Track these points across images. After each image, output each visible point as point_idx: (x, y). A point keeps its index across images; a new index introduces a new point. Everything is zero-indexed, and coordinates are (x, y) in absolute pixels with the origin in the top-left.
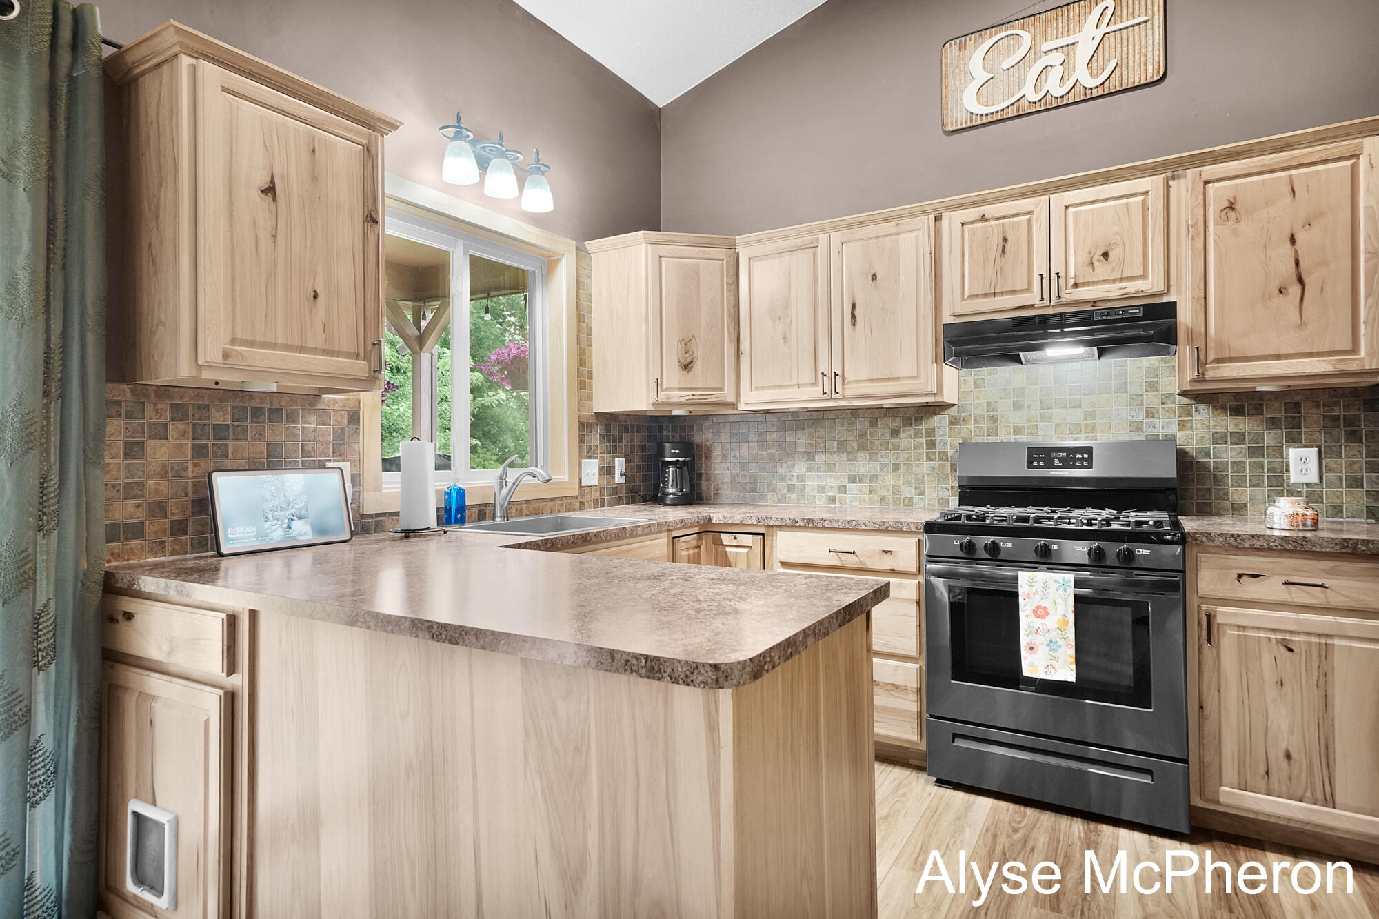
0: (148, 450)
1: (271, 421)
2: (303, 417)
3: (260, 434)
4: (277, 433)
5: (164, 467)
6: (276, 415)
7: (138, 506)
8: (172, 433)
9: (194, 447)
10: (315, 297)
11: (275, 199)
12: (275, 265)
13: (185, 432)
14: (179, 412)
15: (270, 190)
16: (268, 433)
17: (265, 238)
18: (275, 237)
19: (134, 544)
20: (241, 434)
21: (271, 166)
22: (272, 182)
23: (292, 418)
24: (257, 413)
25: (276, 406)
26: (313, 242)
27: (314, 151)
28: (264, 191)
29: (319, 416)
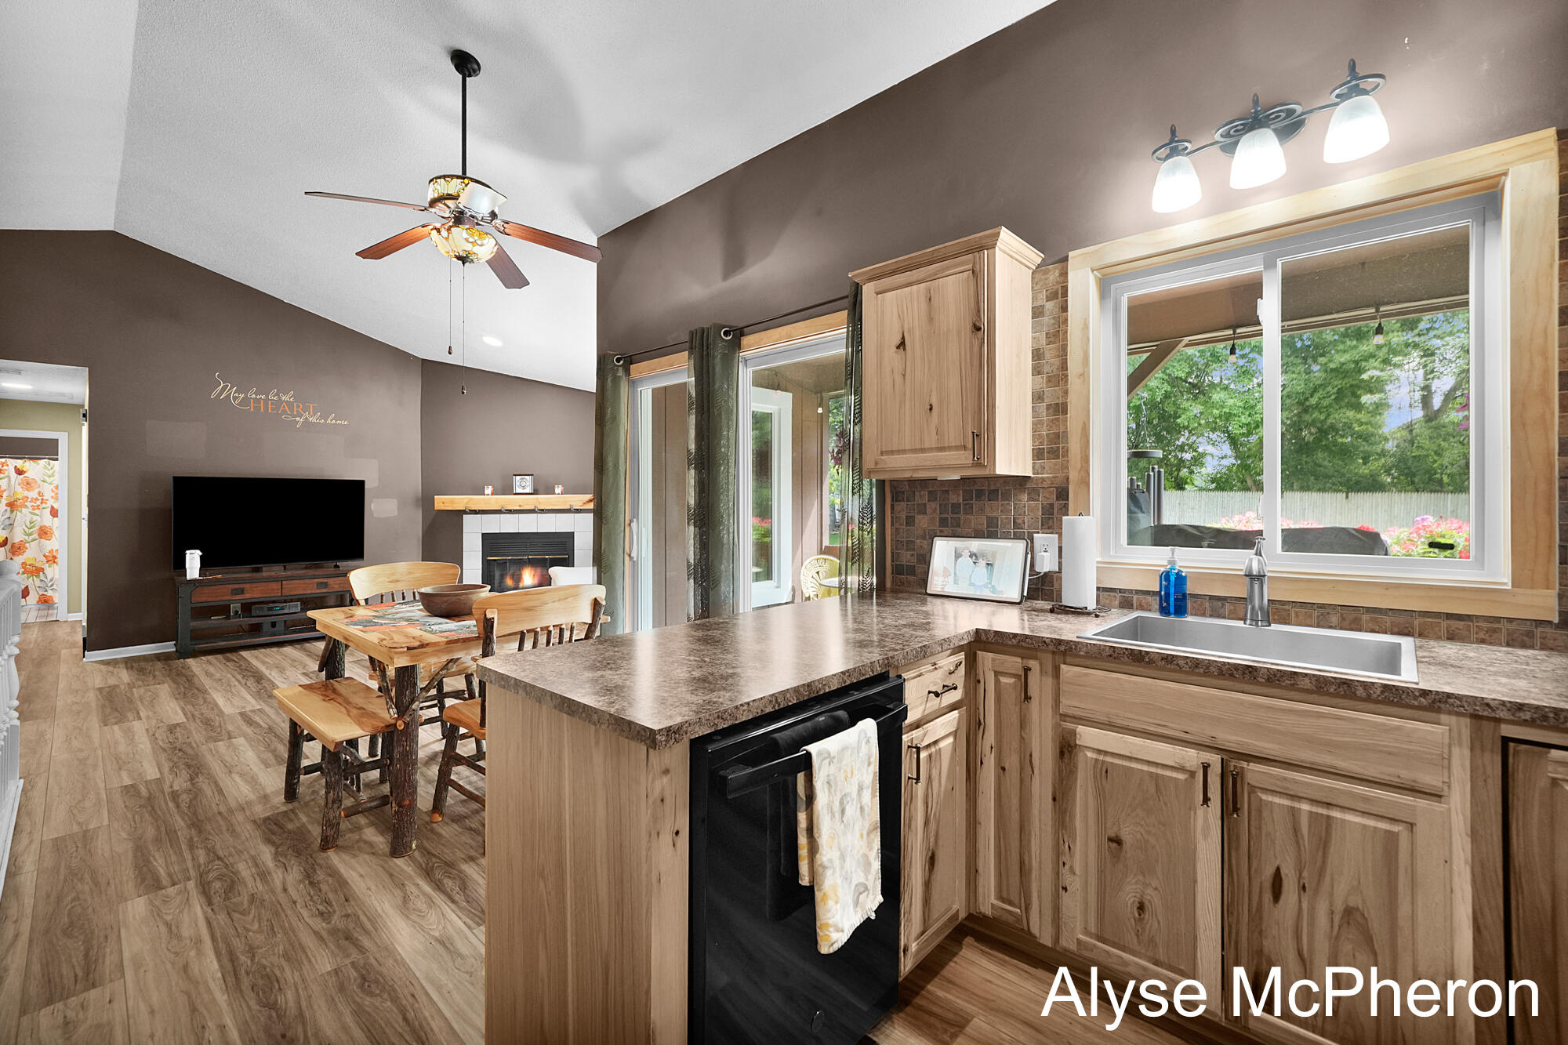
0: (917, 521)
1: (989, 500)
2: (1015, 495)
3: (982, 510)
4: (994, 509)
5: (925, 531)
6: (993, 495)
7: (912, 555)
8: (929, 511)
9: (940, 519)
10: (931, 409)
11: (904, 349)
12: (905, 395)
13: (936, 509)
14: (932, 496)
15: (902, 345)
16: (987, 510)
17: (898, 379)
18: (904, 375)
19: (911, 578)
20: (969, 510)
21: (903, 327)
22: (903, 338)
23: (1006, 497)
24: (980, 494)
25: (993, 488)
26: (929, 368)
27: (930, 299)
28: (898, 347)
29: (1029, 494)
